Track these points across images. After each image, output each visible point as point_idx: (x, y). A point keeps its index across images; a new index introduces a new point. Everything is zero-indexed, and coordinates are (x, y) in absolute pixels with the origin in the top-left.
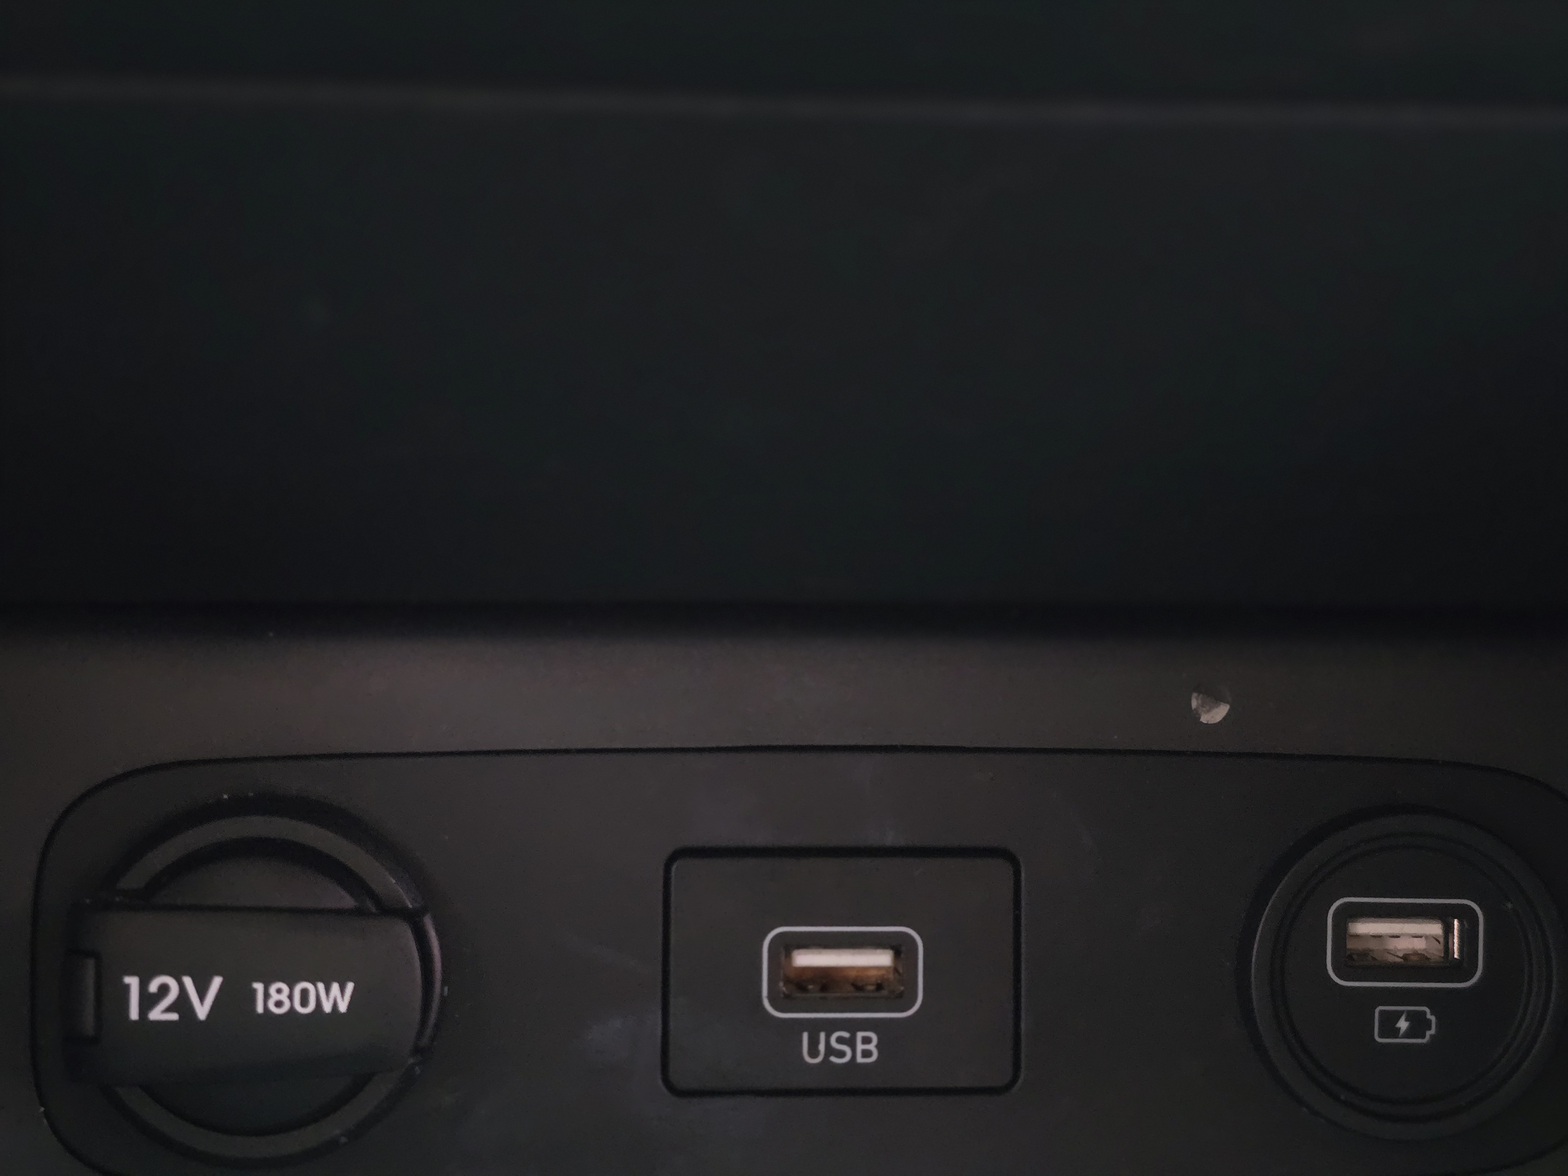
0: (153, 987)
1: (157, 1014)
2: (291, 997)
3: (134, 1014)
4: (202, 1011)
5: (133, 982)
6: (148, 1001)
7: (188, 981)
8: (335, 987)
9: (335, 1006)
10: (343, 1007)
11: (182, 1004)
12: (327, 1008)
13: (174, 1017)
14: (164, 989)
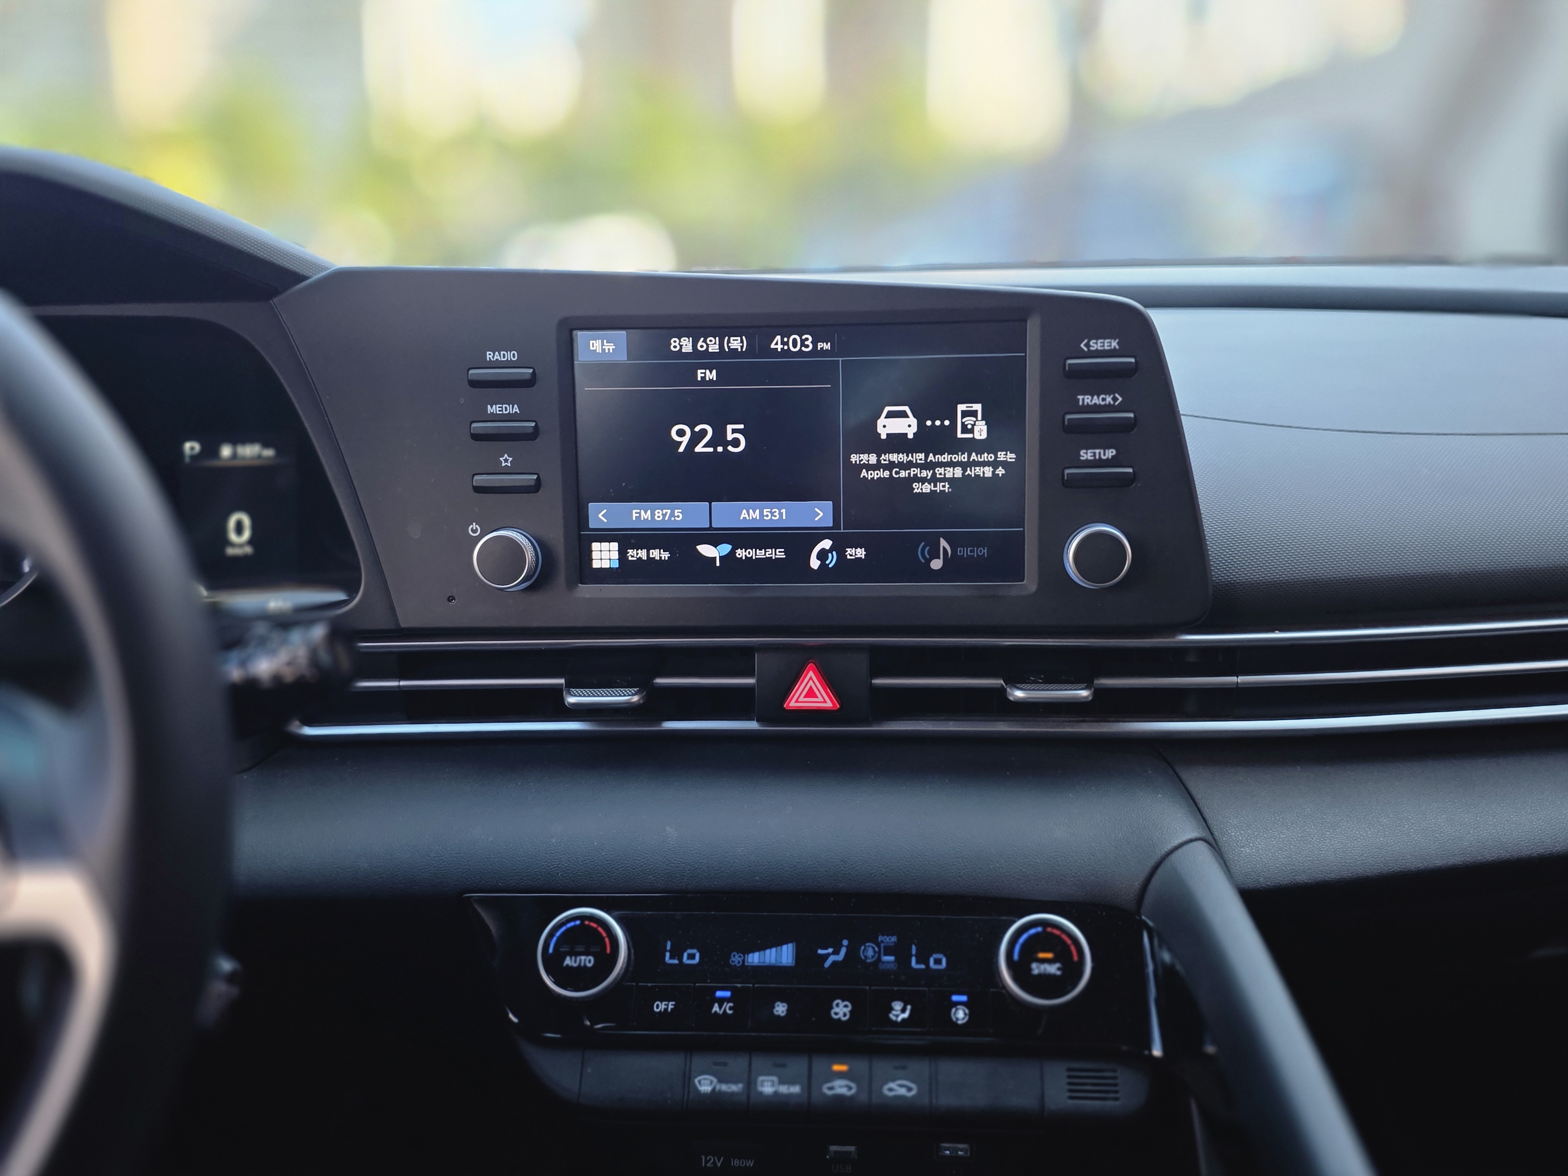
0: (708, 1158)
1: (709, 1165)
2: (739, 1162)
3: (703, 1164)
4: (719, 1165)
5: (703, 1157)
6: (707, 1162)
7: (716, 1157)
8: (750, 1161)
9: (750, 1165)
10: (751, 1165)
11: (714, 1163)
12: (748, 1165)
13: (712, 1166)
14: (710, 1159)
